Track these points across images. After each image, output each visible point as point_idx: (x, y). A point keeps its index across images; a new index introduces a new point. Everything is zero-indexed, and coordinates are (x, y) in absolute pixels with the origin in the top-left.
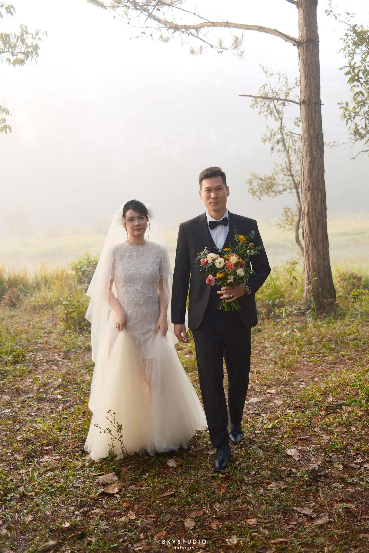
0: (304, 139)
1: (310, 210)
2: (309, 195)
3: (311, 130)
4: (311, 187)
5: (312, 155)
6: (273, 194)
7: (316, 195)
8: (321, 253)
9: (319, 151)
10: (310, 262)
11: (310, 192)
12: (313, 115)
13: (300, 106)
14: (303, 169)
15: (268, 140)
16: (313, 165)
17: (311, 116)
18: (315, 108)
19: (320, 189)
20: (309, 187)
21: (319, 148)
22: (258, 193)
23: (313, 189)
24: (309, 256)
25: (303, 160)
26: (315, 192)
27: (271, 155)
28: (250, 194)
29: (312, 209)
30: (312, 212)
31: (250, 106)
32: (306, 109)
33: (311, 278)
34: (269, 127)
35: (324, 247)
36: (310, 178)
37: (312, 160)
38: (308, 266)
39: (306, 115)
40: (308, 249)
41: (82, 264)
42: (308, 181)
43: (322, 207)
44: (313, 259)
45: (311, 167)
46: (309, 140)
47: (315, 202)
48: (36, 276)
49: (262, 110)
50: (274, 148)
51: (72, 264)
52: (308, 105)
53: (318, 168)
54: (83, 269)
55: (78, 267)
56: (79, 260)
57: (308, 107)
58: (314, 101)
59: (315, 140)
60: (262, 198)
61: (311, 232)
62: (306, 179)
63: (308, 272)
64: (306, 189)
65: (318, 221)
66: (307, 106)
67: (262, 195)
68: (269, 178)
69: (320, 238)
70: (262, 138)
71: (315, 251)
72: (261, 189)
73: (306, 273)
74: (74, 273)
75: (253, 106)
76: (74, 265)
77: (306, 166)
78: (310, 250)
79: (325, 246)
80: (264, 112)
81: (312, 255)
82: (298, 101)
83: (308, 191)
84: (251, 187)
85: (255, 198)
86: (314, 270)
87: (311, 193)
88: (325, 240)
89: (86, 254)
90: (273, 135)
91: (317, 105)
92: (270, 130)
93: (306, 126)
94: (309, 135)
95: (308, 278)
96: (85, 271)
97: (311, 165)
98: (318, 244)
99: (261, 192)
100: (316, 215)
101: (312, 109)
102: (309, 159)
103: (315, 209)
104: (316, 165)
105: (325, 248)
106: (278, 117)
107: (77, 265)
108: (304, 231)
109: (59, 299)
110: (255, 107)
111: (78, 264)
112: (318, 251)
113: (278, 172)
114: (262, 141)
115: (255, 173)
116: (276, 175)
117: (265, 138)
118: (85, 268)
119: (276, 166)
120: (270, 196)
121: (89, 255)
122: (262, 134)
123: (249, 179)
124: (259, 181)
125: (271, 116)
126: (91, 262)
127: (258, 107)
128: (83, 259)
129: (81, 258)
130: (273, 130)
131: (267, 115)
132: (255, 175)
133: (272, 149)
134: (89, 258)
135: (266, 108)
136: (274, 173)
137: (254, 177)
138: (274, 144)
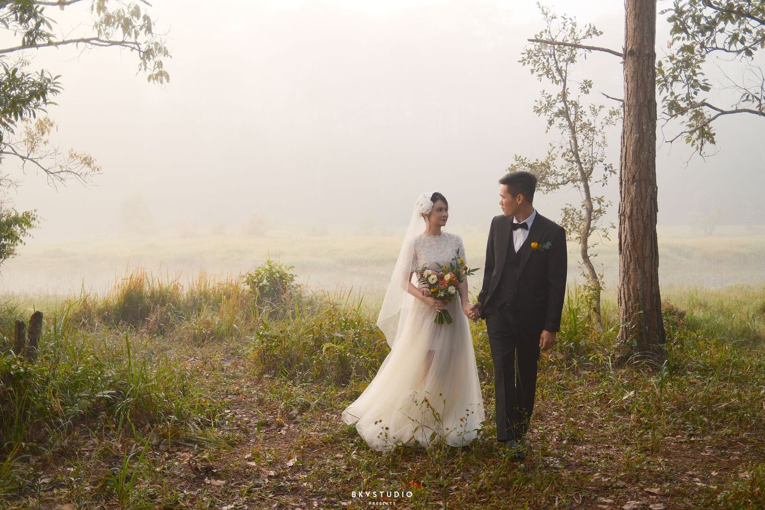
0: (628, 106)
1: (635, 211)
2: (633, 189)
3: (641, 93)
4: (637, 177)
5: (640, 131)
7: (643, 190)
8: (648, 275)
9: (650, 125)
10: (631, 287)
11: (635, 184)
12: (645, 72)
13: (625, 59)
14: (624, 150)
15: (543, 110)
16: (642, 146)
17: (642, 74)
18: (648, 62)
19: (650, 181)
20: (634, 177)
21: (651, 121)
23: (640, 180)
24: (629, 278)
25: (625, 137)
26: (643, 184)
27: (547, 132)
29: (637, 209)
30: (637, 213)
31: (519, 61)
32: (634, 62)
33: (631, 311)
34: (545, 92)
35: (652, 266)
36: (636, 164)
37: (639, 138)
38: (626, 292)
39: (634, 72)
40: (628, 268)
41: (260, 276)
42: (632, 168)
43: (651, 206)
44: (636, 283)
45: (638, 148)
46: (638, 108)
47: (642, 199)
48: (192, 291)
49: (536, 67)
51: (248, 275)
52: (638, 57)
53: (649, 150)
54: (261, 284)
55: (255, 280)
56: (257, 271)
57: (638, 61)
58: (647, 52)
59: (646, 109)
61: (634, 243)
62: (629, 164)
63: (625, 302)
64: (629, 180)
65: (645, 227)
66: (635, 59)
68: (543, 165)
69: (647, 253)
70: (535, 107)
71: (639, 272)
73: (623, 304)
74: (248, 288)
75: (524, 62)
76: (250, 278)
77: (630, 145)
78: (631, 270)
79: (653, 264)
80: (537, 71)
81: (635, 278)
82: (621, 52)
83: (633, 183)
86: (637, 300)
87: (636, 187)
88: (654, 256)
89: (269, 262)
90: (550, 105)
91: (651, 58)
92: (547, 96)
93: (634, 88)
94: (637, 101)
95: (626, 311)
96: (264, 286)
97: (639, 145)
98: (644, 261)
100: (643, 218)
101: (644, 62)
102: (635, 136)
103: (642, 210)
104: (645, 145)
105: (654, 267)
106: (558, 78)
108: (623, 241)
109: (232, 327)
110: (527, 62)
111: (255, 275)
112: (644, 272)
113: (554, 156)
114: (534, 111)
115: (520, 157)
116: (552, 161)
117: (540, 107)
118: (265, 282)
119: (552, 148)
120: (539, 190)
121: (272, 264)
122: (536, 101)
123: (512, 165)
124: (526, 168)
125: (548, 77)
126: (274, 274)
127: (531, 62)
128: (263, 270)
129: (259, 268)
130: (550, 96)
131: (541, 75)
132: (520, 159)
133: (551, 122)
134: (271, 268)
135: (542, 64)
136: (549, 158)
137: (518, 162)
138: (553, 116)
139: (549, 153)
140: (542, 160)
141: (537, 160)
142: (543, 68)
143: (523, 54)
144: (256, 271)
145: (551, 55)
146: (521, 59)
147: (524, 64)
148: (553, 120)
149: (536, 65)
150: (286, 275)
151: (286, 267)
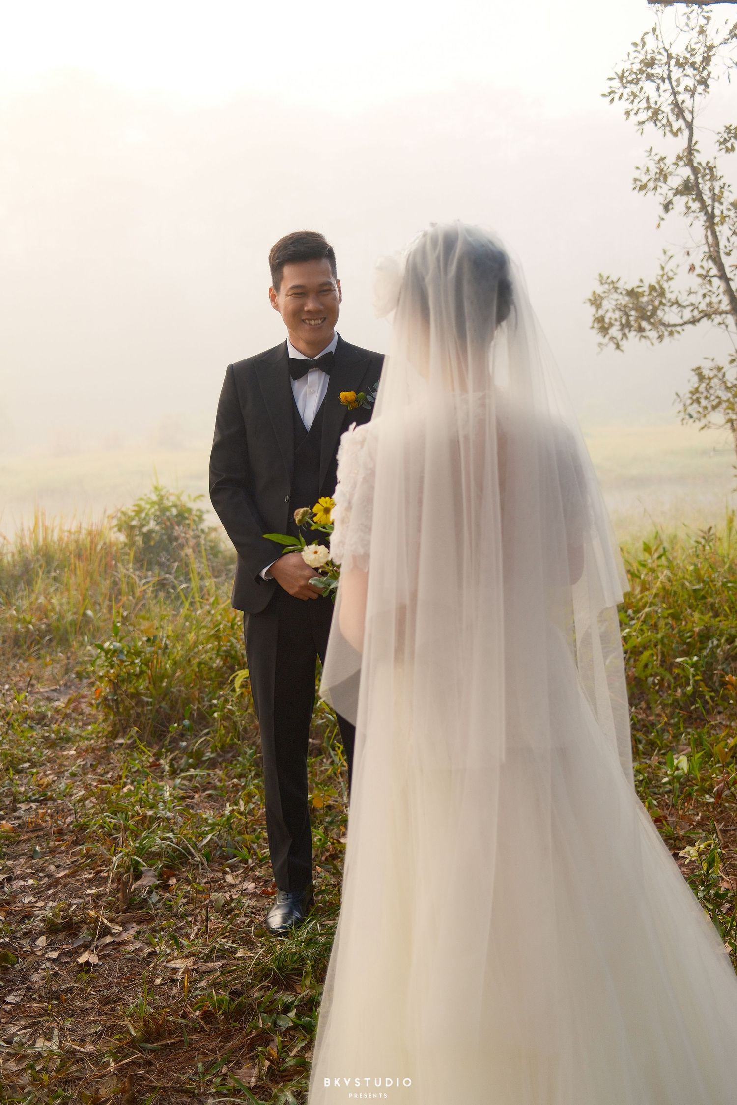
6: (653, 334)
15: (651, 186)
22: (614, 331)
27: (659, 226)
28: (595, 331)
31: (604, 95)
34: (653, 153)
41: (143, 515)
50: (670, 206)
51: (119, 515)
54: (145, 530)
55: (134, 523)
56: (138, 506)
60: (624, 343)
67: (624, 335)
68: (652, 288)
70: (636, 180)
72: (624, 321)
74: (122, 538)
75: (612, 96)
76: (123, 518)
80: (636, 114)
84: (601, 312)
85: (607, 345)
89: (156, 488)
90: (663, 176)
92: (657, 158)
96: (151, 532)
99: (622, 325)
106: (677, 124)
107: (133, 519)
109: (84, 615)
110: (617, 96)
111: (133, 514)
113: (671, 274)
114: (634, 188)
115: (608, 278)
116: (667, 281)
117: (644, 181)
118: (152, 525)
119: (667, 258)
120: (645, 337)
121: (163, 493)
122: (638, 168)
123: (594, 293)
124: (620, 297)
125: (656, 125)
126: (167, 509)
127: (625, 96)
128: (147, 503)
129: (141, 499)
130: (663, 159)
131: (643, 123)
132: (609, 281)
133: (667, 207)
134: (161, 498)
135: (645, 99)
136: (662, 276)
137: (606, 286)
138: (670, 194)
139: (663, 268)
140: (651, 279)
141: (641, 281)
142: (649, 108)
143: (611, 79)
144: (134, 506)
145: (663, 79)
146: (606, 91)
147: (612, 100)
148: (670, 202)
149: (636, 101)
150: (190, 510)
151: (189, 496)
